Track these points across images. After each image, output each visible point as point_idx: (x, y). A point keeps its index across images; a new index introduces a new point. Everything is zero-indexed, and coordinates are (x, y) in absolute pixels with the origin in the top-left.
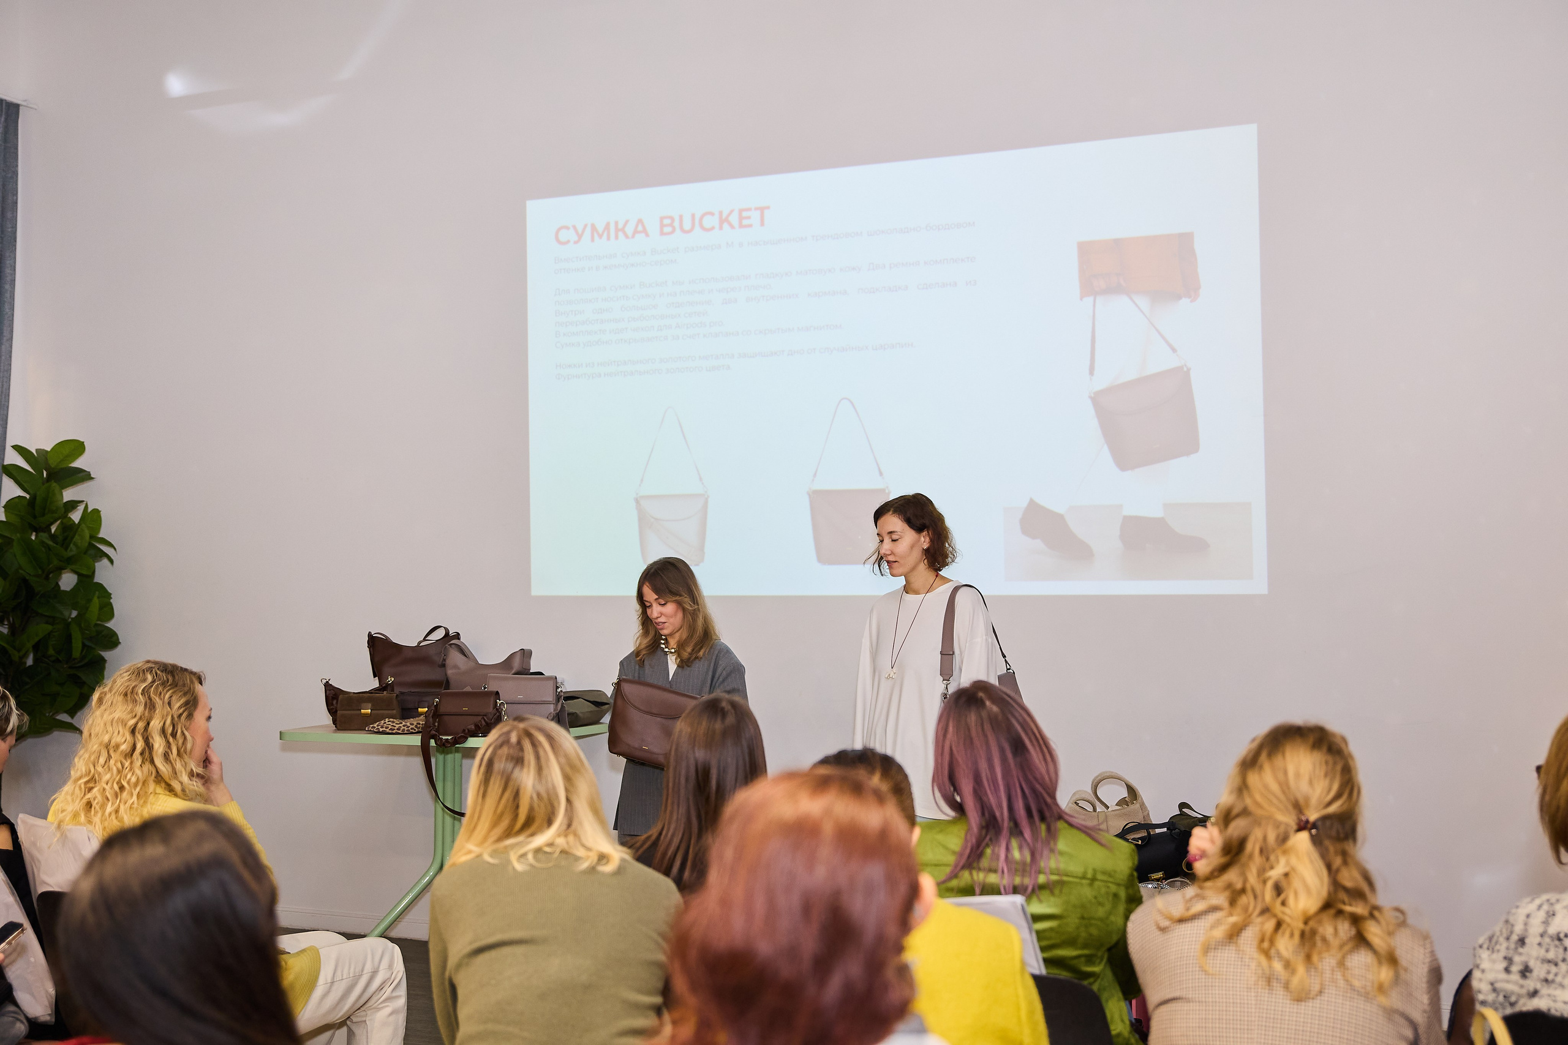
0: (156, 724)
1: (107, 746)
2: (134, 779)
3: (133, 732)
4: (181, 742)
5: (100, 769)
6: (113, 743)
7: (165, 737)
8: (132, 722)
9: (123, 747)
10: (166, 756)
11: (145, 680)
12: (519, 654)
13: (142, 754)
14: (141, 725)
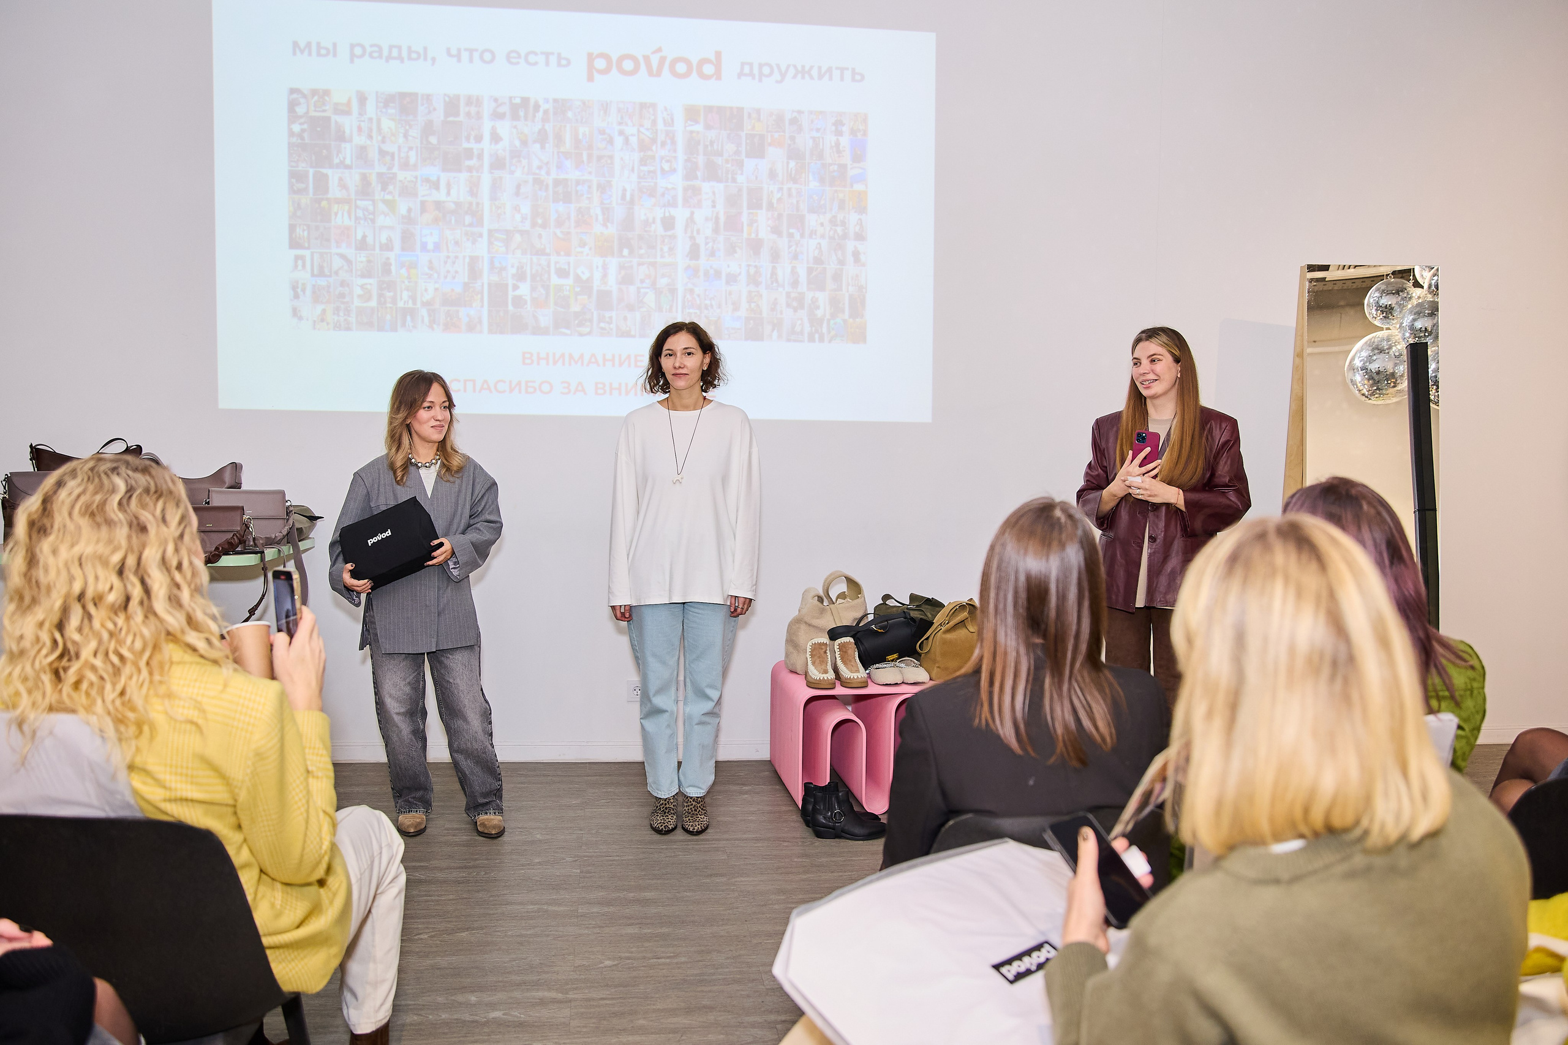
0: (151, 555)
1: (81, 597)
2: (138, 645)
3: (120, 572)
4: (189, 575)
5: (76, 637)
6: (90, 593)
7: (168, 570)
8: (116, 558)
9: (111, 598)
10: (174, 601)
11: (114, 490)
12: (229, 468)
13: (141, 603)
14: (131, 561)
